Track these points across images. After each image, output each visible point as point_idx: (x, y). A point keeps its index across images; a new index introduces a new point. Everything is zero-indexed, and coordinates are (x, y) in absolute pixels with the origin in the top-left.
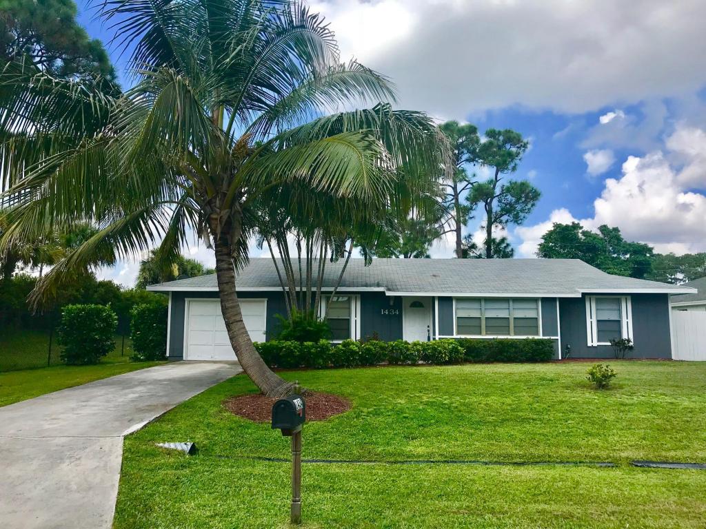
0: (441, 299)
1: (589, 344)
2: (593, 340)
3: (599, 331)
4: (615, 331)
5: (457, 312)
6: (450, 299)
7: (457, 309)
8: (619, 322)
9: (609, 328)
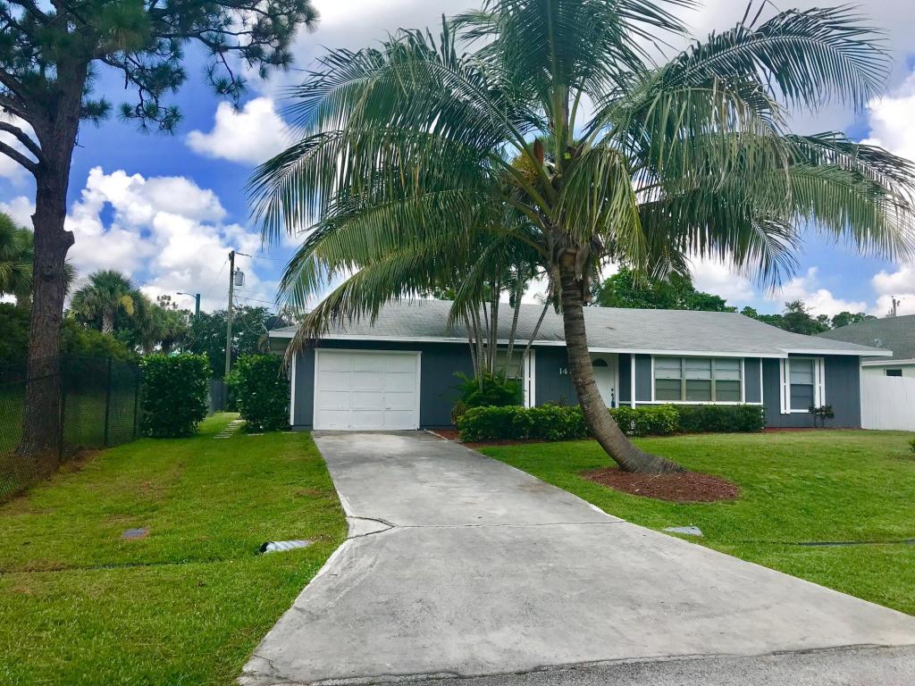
0: (638, 356)
1: (783, 412)
2: (786, 408)
3: (792, 397)
4: (807, 397)
5: (657, 372)
6: (648, 357)
7: (655, 369)
8: (811, 387)
9: (802, 394)
